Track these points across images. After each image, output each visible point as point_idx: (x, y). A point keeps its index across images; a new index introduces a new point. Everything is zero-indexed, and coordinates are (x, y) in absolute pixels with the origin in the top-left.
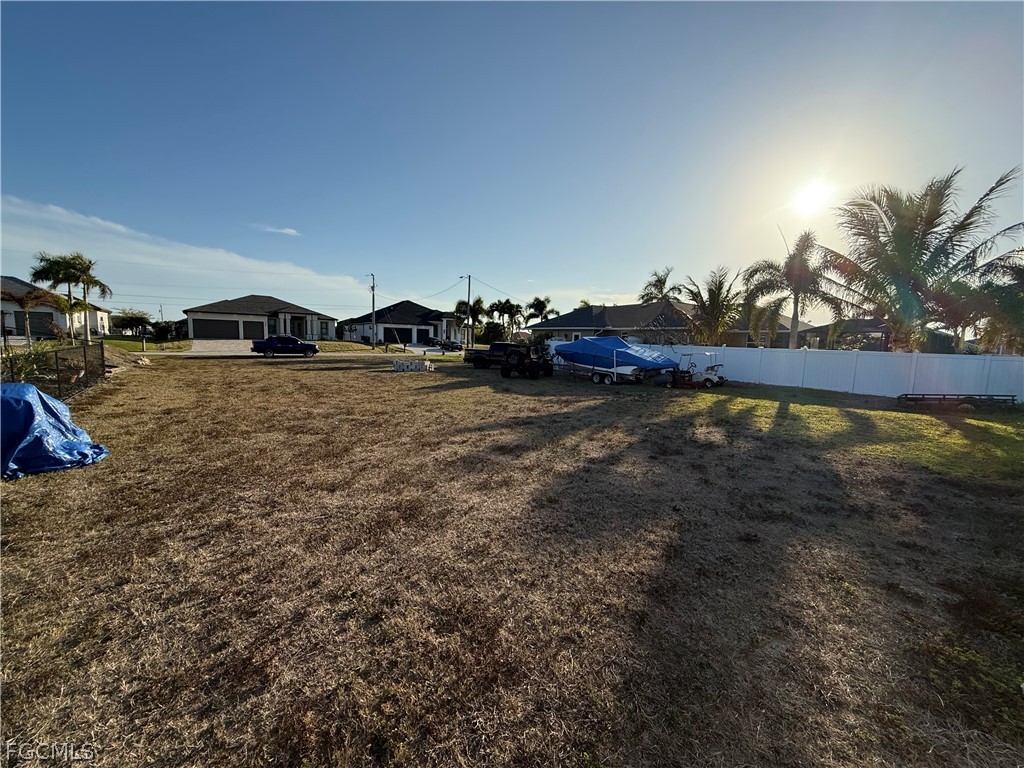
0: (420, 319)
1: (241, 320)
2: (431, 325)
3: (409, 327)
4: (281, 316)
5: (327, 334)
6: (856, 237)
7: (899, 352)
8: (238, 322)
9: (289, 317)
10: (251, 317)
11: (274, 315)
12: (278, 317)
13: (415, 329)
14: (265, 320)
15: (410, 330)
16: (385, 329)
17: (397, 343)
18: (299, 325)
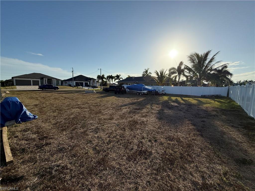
0: (85, 80)
1: (32, 80)
2: (88, 81)
3: (82, 82)
4: (44, 79)
5: (58, 84)
6: (191, 63)
7: (199, 87)
8: (31, 80)
9: (47, 79)
10: (35, 79)
11: (42, 79)
12: (43, 79)
13: (84, 82)
14: (39, 80)
15: (83, 83)
16: (76, 82)
17: (80, 86)
18: (50, 82)
